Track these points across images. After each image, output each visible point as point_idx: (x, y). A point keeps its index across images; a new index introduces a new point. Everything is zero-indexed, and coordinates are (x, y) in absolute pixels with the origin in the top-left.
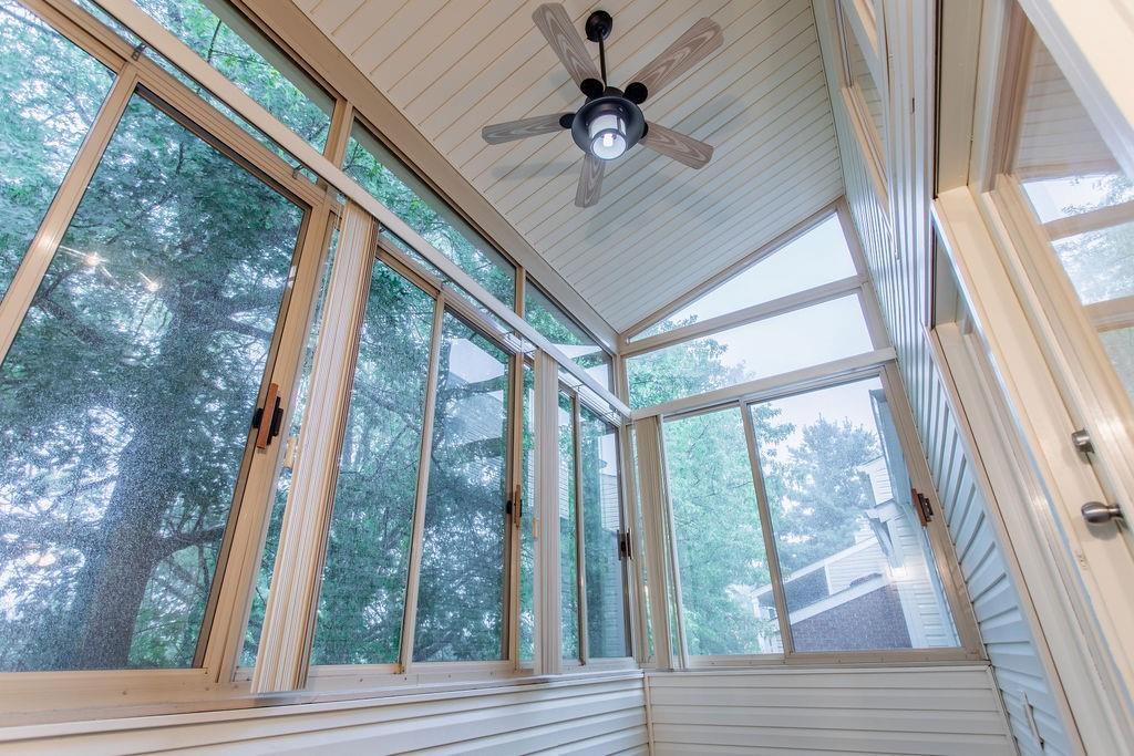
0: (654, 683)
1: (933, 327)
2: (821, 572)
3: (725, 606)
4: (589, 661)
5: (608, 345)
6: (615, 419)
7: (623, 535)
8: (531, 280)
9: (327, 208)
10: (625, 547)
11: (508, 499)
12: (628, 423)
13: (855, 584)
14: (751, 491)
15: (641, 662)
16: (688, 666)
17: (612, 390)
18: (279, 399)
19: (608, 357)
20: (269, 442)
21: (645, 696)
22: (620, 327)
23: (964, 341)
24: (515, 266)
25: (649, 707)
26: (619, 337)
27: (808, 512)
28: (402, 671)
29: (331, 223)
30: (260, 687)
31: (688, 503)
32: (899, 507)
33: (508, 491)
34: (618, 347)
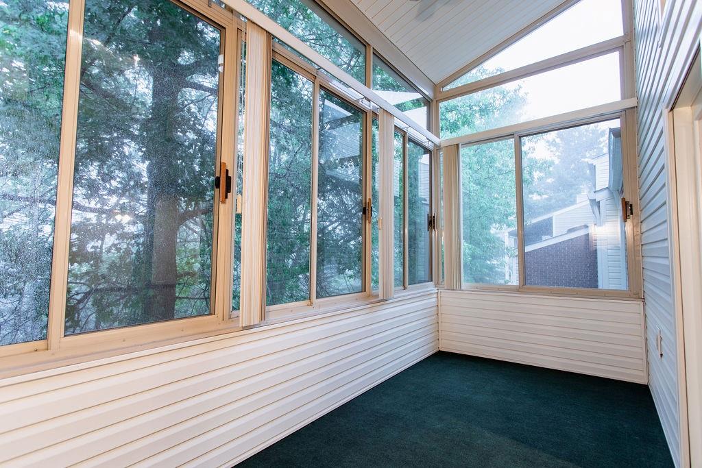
0: (443, 295)
1: (672, 109)
2: (550, 220)
3: (488, 241)
4: (409, 287)
5: (427, 93)
6: (429, 145)
7: (431, 217)
8: (376, 54)
9: (236, 27)
10: (431, 223)
11: (364, 206)
12: (438, 148)
13: (570, 231)
14: (513, 177)
15: (437, 284)
16: (463, 288)
17: (429, 128)
18: (227, 171)
19: (427, 102)
20: (226, 197)
21: (438, 300)
22: (437, 80)
23: (693, 123)
24: (365, 45)
25: (439, 306)
26: (436, 87)
27: (549, 181)
28: (311, 304)
29: (239, 36)
30: (244, 322)
31: (472, 184)
32: (611, 193)
33: (364, 201)
34: (435, 94)
